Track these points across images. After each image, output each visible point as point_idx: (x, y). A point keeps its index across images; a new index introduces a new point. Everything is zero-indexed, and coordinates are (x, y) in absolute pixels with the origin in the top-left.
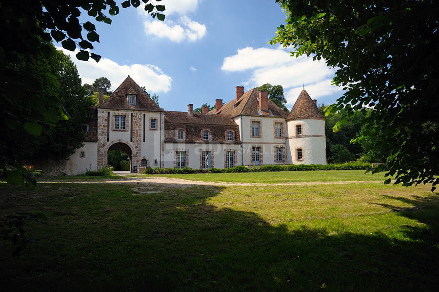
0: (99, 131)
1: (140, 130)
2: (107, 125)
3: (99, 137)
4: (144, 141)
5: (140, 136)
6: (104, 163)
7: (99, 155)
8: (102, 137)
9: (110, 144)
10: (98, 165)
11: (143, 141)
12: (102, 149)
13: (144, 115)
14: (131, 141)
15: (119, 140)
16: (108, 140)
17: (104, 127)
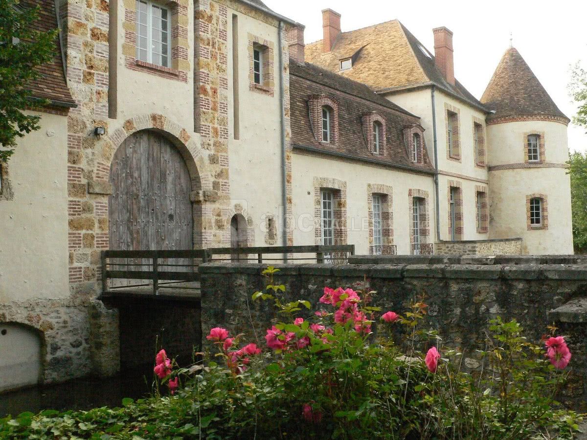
0: (75, 57)
1: (224, 82)
2: (105, 29)
3: (77, 88)
4: (236, 137)
5: (224, 108)
6: (96, 231)
7: (75, 188)
8: (83, 86)
9: (118, 133)
10: (74, 242)
11: (231, 131)
12: (86, 152)
13: (235, 17)
14: (197, 129)
15: (154, 118)
16: (112, 112)
17: (95, 35)
